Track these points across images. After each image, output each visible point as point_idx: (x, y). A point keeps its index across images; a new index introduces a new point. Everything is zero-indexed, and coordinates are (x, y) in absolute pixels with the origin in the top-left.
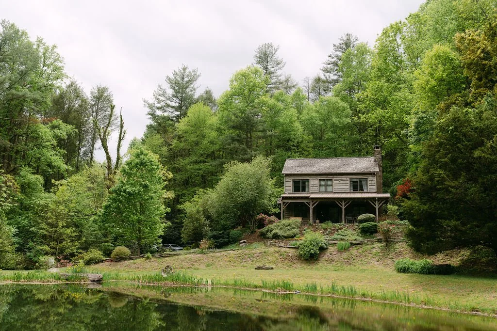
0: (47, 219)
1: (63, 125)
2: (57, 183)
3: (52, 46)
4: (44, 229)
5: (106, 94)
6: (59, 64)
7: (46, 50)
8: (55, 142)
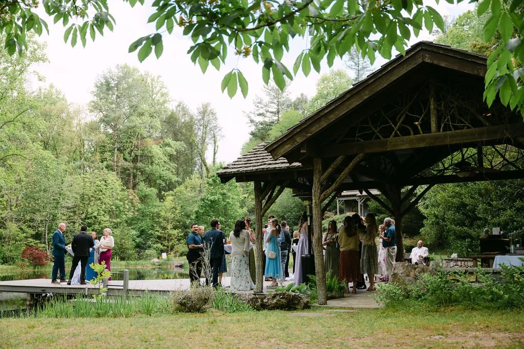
0: (160, 223)
1: (172, 143)
2: (166, 193)
3: (157, 76)
4: (158, 231)
5: (209, 109)
6: (164, 91)
7: (153, 80)
8: (166, 159)
